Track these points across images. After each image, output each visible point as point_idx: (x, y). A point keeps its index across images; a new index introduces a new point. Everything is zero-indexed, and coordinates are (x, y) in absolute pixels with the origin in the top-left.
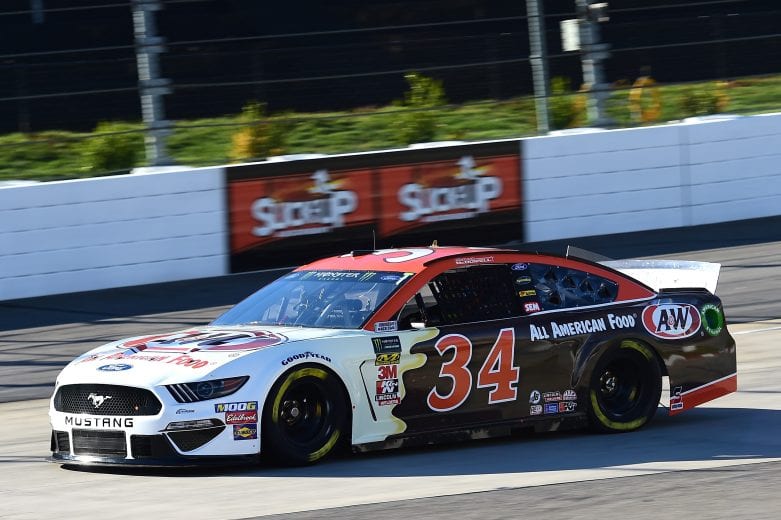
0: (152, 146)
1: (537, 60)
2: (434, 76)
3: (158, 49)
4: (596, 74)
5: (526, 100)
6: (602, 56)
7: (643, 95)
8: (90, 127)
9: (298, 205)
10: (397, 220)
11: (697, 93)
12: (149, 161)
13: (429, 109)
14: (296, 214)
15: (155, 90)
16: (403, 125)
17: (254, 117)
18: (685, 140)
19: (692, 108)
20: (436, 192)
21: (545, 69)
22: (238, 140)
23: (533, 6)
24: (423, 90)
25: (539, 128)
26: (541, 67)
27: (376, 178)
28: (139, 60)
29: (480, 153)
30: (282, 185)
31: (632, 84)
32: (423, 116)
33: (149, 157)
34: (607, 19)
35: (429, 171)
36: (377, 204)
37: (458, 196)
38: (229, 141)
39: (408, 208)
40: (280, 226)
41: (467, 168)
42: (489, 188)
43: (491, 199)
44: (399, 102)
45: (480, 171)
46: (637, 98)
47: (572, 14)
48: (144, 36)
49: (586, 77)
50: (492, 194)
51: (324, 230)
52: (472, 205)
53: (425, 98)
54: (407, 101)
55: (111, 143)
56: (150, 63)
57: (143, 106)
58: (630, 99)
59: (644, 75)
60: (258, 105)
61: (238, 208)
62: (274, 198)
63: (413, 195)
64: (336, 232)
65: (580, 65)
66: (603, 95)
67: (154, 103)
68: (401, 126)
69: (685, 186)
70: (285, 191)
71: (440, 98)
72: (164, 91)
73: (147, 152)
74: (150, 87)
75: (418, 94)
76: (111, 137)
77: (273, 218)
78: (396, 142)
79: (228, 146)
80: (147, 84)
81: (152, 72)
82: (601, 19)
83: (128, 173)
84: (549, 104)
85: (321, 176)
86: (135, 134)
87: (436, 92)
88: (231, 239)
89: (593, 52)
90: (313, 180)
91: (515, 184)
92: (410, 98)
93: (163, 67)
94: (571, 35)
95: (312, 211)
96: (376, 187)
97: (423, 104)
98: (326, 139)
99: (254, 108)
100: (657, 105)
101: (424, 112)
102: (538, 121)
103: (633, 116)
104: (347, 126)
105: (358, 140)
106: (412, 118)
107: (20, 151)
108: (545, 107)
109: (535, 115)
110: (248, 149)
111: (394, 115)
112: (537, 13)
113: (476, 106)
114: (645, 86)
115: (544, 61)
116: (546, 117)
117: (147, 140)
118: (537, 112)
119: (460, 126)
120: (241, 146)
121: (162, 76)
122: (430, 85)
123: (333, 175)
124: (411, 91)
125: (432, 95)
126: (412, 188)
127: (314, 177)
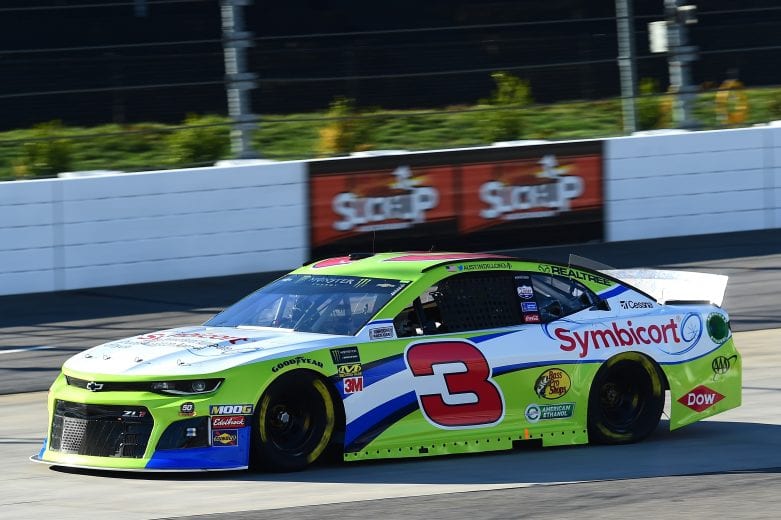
0: (238, 140)
1: (625, 63)
2: (521, 75)
3: (246, 44)
4: (683, 76)
5: (614, 102)
6: (689, 58)
7: (730, 97)
8: (178, 119)
9: (379, 200)
10: (477, 217)
12: (234, 154)
13: (514, 108)
14: (377, 209)
15: (239, 84)
16: (488, 124)
17: (342, 113)
18: (770, 142)
20: (517, 191)
21: (633, 71)
22: (325, 136)
23: (623, 6)
24: (510, 89)
25: (626, 129)
26: (629, 69)
27: (458, 174)
28: (227, 54)
29: (563, 153)
30: (364, 181)
31: (718, 86)
32: (510, 115)
33: (233, 150)
35: (511, 169)
36: (458, 201)
37: (538, 195)
38: (316, 137)
39: (488, 206)
40: (361, 220)
41: (549, 167)
42: (570, 187)
43: (573, 199)
44: (486, 101)
45: (561, 171)
46: (725, 101)
47: (660, 16)
48: (232, 31)
49: (673, 79)
50: (573, 194)
51: (404, 225)
52: (553, 204)
53: (512, 97)
54: (494, 100)
55: (199, 136)
56: (238, 57)
57: (229, 100)
58: (716, 101)
59: (731, 78)
60: (346, 101)
61: (320, 203)
62: (353, 192)
63: (494, 193)
64: (417, 228)
65: (666, 67)
66: (688, 96)
67: (241, 96)
68: (482, 126)
69: (768, 188)
70: (367, 186)
71: (527, 97)
72: (250, 86)
73: (232, 145)
74: (236, 81)
75: (506, 93)
76: (198, 130)
77: (353, 212)
78: (483, 140)
79: (316, 141)
80: (234, 78)
81: (239, 66)
82: (688, 22)
83: (212, 165)
84: (635, 105)
85: (402, 172)
86: (221, 127)
87: (522, 91)
88: (313, 233)
89: (680, 54)
90: (394, 176)
91: (597, 183)
92: (496, 98)
93: (250, 61)
94: (659, 37)
95: (392, 206)
96: (457, 184)
97: (509, 103)
98: (415, 136)
99: (342, 104)
100: (744, 108)
101: (511, 111)
102: (624, 122)
103: (718, 118)
104: (437, 123)
105: (447, 138)
106: (498, 117)
107: (113, 141)
108: (632, 108)
109: (621, 116)
110: (333, 144)
111: (482, 113)
112: (626, 14)
113: (567, 106)
114: (732, 89)
115: (632, 61)
116: (633, 118)
117: (233, 134)
118: (624, 113)
119: (549, 125)
120: (328, 141)
121: (249, 70)
122: (517, 84)
123: (415, 172)
124: (498, 89)
125: (518, 94)
126: (493, 186)
127: (395, 173)
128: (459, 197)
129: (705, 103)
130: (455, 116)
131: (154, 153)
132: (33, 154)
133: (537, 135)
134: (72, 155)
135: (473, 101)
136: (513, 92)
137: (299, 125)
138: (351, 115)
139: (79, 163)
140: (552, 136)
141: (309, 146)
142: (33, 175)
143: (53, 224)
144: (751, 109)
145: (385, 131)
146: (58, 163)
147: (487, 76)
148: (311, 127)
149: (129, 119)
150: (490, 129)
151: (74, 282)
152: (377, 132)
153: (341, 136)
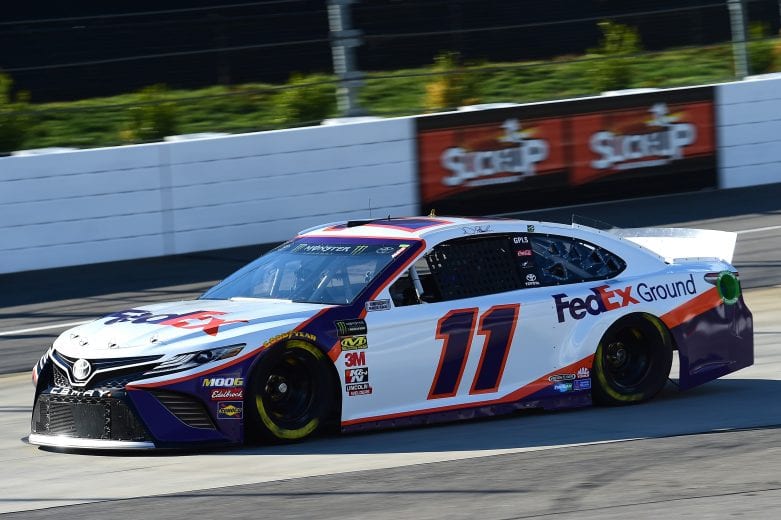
0: (344, 97)
1: (735, 7)
2: (629, 23)
5: (725, 46)
8: (282, 78)
9: (488, 154)
10: (588, 168)
12: (340, 112)
13: (622, 56)
14: (487, 163)
15: (345, 41)
16: (598, 74)
17: (447, 68)
20: (628, 139)
21: (744, 14)
22: (433, 91)
24: (617, 37)
25: (737, 73)
26: (740, 12)
27: (567, 126)
28: (330, 12)
29: (673, 100)
30: (472, 135)
32: (620, 64)
33: (340, 108)
35: (621, 119)
36: (568, 153)
37: (649, 144)
38: (423, 92)
39: (599, 156)
40: (471, 175)
41: (660, 115)
42: (682, 135)
43: (685, 146)
44: (595, 50)
45: (673, 119)
50: (685, 141)
51: (515, 178)
52: (665, 152)
53: (621, 46)
54: (601, 49)
55: (304, 95)
56: (342, 14)
57: (335, 58)
60: (451, 54)
61: (429, 158)
62: (462, 147)
63: (605, 143)
64: (528, 181)
67: (347, 54)
68: (591, 75)
70: (476, 140)
71: (636, 45)
72: (354, 43)
73: (339, 103)
74: (342, 38)
75: (613, 42)
76: (304, 88)
77: (463, 168)
78: (592, 90)
79: (423, 97)
80: (339, 35)
81: (344, 23)
83: (319, 124)
84: (747, 49)
85: (511, 125)
86: (326, 86)
87: (631, 39)
88: (422, 189)
90: (503, 129)
91: (709, 130)
92: (604, 46)
93: (356, 17)
95: (502, 160)
96: (567, 136)
97: (618, 51)
98: (523, 88)
99: (447, 58)
101: (617, 59)
102: (736, 67)
104: (545, 74)
105: (556, 89)
106: (607, 67)
107: (219, 103)
108: (744, 52)
109: (733, 60)
110: (441, 99)
111: (592, 62)
113: (677, 52)
115: (742, 4)
116: (745, 62)
117: (339, 92)
118: (735, 57)
119: (660, 72)
120: (435, 96)
121: (355, 27)
122: (625, 32)
123: (524, 124)
124: (605, 38)
125: (627, 42)
126: (603, 136)
127: (504, 126)
130: (563, 67)
131: (261, 113)
132: (138, 118)
133: (649, 83)
134: (178, 119)
135: (580, 51)
136: (621, 40)
137: (405, 80)
138: (456, 69)
139: (184, 126)
140: (664, 83)
141: (416, 102)
142: (140, 140)
143: (161, 188)
145: (494, 83)
146: (164, 127)
147: (594, 24)
148: (418, 82)
149: (235, 80)
150: (599, 78)
151: (183, 246)
152: (485, 85)
153: (448, 91)
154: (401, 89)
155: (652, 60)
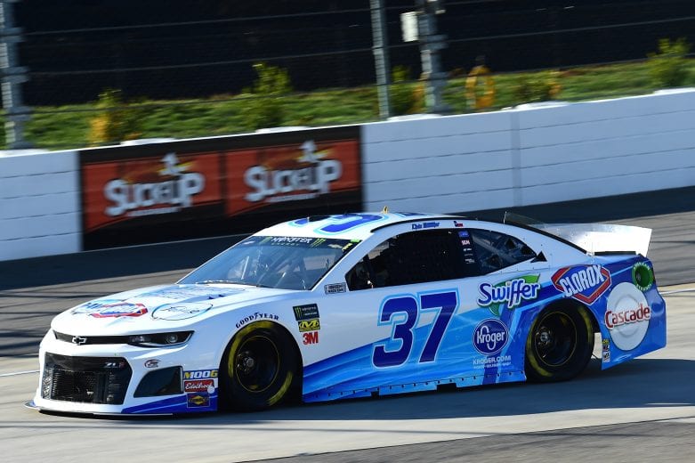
0: (11, 131)
1: (379, 52)
2: (280, 65)
3: (17, 39)
4: (432, 63)
5: (369, 88)
6: (440, 46)
7: (476, 83)
9: (148, 186)
10: (243, 200)
11: (532, 82)
12: (8, 144)
14: (147, 194)
15: (14, 77)
16: (251, 112)
17: (110, 104)
18: (516, 125)
19: (525, 95)
20: (279, 175)
21: (385, 59)
22: (96, 128)
23: (376, 2)
24: (270, 78)
25: (381, 114)
26: (382, 57)
27: (222, 161)
29: (322, 138)
30: (133, 168)
31: (468, 73)
32: (270, 103)
33: (8, 141)
34: (443, 11)
35: (273, 154)
36: (224, 186)
37: (300, 179)
38: (88, 127)
39: (253, 190)
40: (132, 206)
41: (309, 151)
42: (330, 170)
43: (331, 181)
44: (248, 89)
45: (320, 155)
46: (472, 86)
47: (411, 7)
48: (4, 27)
49: (425, 66)
50: (333, 176)
51: (173, 210)
52: (314, 187)
53: (272, 86)
54: (256, 89)
56: (9, 52)
57: (3, 93)
58: (467, 87)
59: (478, 65)
60: (113, 91)
61: (90, 190)
62: (126, 180)
63: (258, 177)
64: (184, 212)
65: (419, 55)
66: (439, 83)
67: (12, 89)
68: (248, 113)
69: (516, 168)
70: (136, 173)
71: (287, 85)
72: (23, 79)
73: (7, 136)
74: (8, 75)
75: (266, 82)
77: (124, 198)
78: (246, 128)
79: (87, 131)
80: (5, 72)
81: (10, 61)
82: (438, 12)
84: (389, 92)
85: (170, 159)
87: (282, 80)
88: (85, 218)
89: (429, 42)
90: (163, 163)
91: (355, 166)
92: (258, 86)
94: (410, 26)
95: (162, 192)
96: (223, 170)
97: (271, 92)
98: (181, 124)
99: (109, 96)
100: (491, 92)
101: (271, 99)
102: (380, 108)
103: (469, 103)
104: (202, 112)
105: (212, 125)
106: (260, 105)
108: (385, 94)
109: (377, 102)
110: (103, 134)
111: (245, 101)
112: (378, 6)
113: (325, 93)
114: (479, 75)
115: (384, 50)
116: (386, 103)
117: (7, 125)
118: (380, 99)
119: (310, 112)
120: (98, 131)
121: (21, 65)
122: (277, 74)
123: (181, 158)
124: (258, 78)
125: (278, 83)
126: (256, 170)
127: (164, 160)
128: (225, 182)
129: (455, 89)
130: (219, 105)
133: (298, 122)
135: (236, 91)
137: (69, 115)
138: (120, 105)
140: (312, 122)
141: (82, 135)
144: (498, 94)
145: (154, 119)
147: (249, 66)
148: (82, 117)
150: (253, 117)
152: (145, 121)
153: (110, 126)
154: (66, 123)
155: (302, 100)
